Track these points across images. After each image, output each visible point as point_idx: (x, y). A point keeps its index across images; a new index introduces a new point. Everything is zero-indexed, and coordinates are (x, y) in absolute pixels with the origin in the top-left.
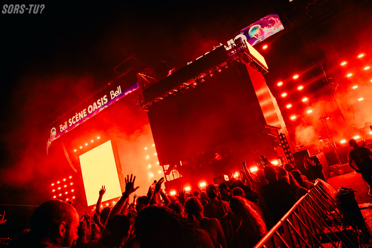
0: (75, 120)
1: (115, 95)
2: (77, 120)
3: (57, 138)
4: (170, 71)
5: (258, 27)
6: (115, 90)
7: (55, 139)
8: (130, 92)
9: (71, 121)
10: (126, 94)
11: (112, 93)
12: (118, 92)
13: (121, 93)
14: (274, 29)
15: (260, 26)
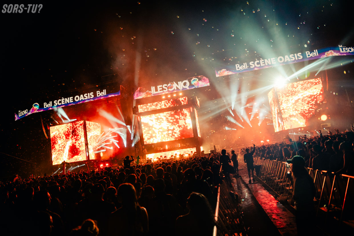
0: (60, 102)
1: (101, 94)
2: (63, 103)
3: (39, 111)
4: (139, 88)
5: (197, 80)
6: (101, 91)
7: (37, 112)
8: (113, 96)
9: (57, 102)
10: (110, 96)
11: (98, 92)
12: (103, 93)
13: (106, 94)
14: (205, 84)
15: (198, 80)
